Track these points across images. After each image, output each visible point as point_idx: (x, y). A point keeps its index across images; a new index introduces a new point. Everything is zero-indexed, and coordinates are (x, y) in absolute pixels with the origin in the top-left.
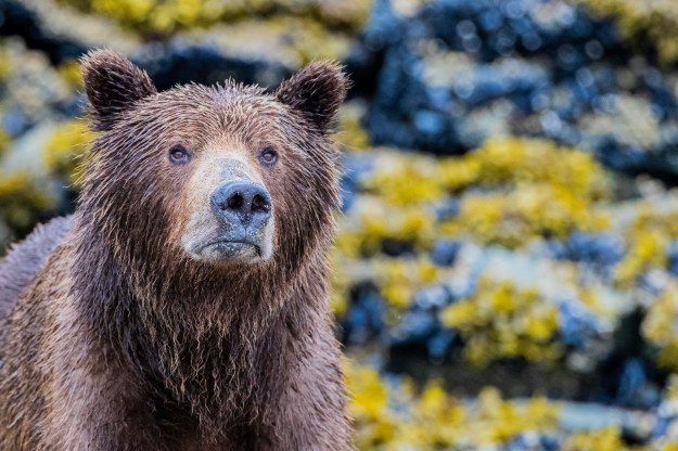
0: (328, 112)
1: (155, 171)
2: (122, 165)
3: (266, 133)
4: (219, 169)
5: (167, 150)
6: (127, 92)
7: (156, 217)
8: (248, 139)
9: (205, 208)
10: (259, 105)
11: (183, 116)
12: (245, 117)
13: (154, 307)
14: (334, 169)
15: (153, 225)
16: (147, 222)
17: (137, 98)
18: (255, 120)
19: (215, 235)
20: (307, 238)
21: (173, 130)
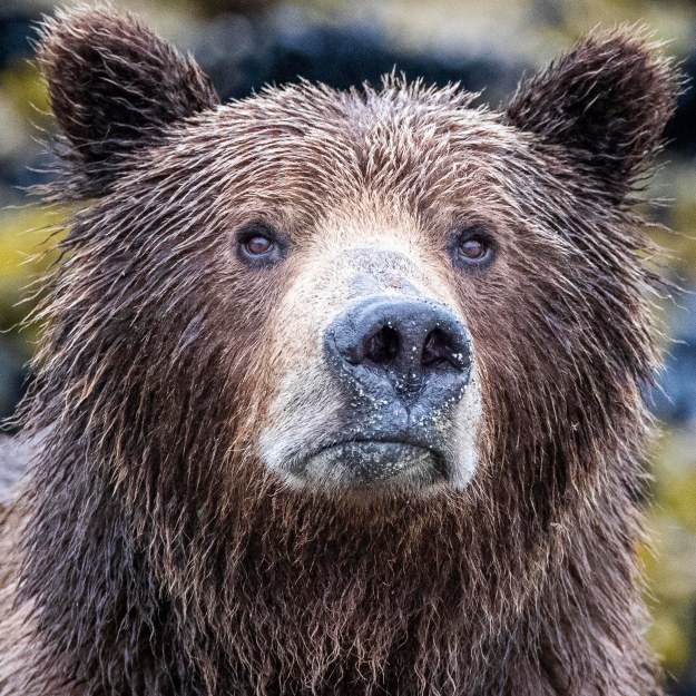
0: (628, 150)
1: (203, 285)
2: (129, 274)
3: (468, 191)
4: (349, 272)
5: (231, 234)
6: (148, 105)
7: (206, 394)
8: (423, 206)
9: (312, 361)
10: (453, 128)
11: (270, 154)
12: (418, 153)
13: (210, 615)
14: (641, 285)
15: (201, 414)
16: (186, 407)
17: (170, 119)
18: (440, 160)
19: (335, 426)
20: (572, 445)
21: (247, 185)
